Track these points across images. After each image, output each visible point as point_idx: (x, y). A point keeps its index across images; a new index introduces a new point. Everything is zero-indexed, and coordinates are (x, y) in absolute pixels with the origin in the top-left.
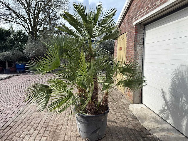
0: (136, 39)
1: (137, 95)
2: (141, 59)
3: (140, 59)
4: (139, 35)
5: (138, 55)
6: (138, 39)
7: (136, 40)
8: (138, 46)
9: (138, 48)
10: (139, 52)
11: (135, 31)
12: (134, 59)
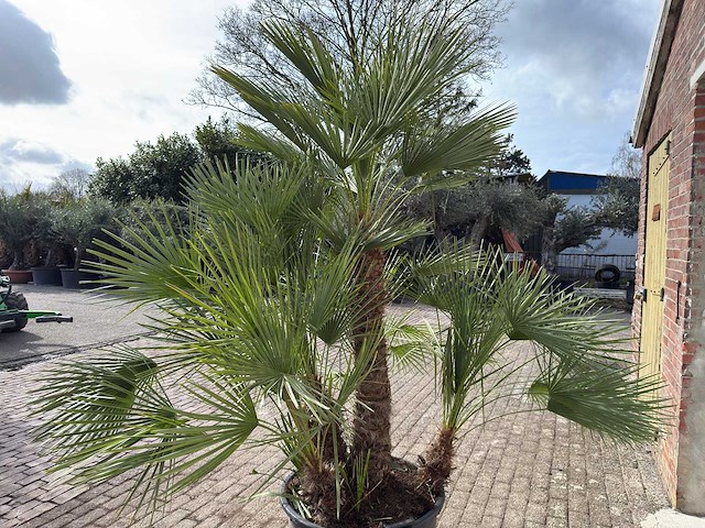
7: (700, 166)
11: (698, 119)
12: (688, 265)
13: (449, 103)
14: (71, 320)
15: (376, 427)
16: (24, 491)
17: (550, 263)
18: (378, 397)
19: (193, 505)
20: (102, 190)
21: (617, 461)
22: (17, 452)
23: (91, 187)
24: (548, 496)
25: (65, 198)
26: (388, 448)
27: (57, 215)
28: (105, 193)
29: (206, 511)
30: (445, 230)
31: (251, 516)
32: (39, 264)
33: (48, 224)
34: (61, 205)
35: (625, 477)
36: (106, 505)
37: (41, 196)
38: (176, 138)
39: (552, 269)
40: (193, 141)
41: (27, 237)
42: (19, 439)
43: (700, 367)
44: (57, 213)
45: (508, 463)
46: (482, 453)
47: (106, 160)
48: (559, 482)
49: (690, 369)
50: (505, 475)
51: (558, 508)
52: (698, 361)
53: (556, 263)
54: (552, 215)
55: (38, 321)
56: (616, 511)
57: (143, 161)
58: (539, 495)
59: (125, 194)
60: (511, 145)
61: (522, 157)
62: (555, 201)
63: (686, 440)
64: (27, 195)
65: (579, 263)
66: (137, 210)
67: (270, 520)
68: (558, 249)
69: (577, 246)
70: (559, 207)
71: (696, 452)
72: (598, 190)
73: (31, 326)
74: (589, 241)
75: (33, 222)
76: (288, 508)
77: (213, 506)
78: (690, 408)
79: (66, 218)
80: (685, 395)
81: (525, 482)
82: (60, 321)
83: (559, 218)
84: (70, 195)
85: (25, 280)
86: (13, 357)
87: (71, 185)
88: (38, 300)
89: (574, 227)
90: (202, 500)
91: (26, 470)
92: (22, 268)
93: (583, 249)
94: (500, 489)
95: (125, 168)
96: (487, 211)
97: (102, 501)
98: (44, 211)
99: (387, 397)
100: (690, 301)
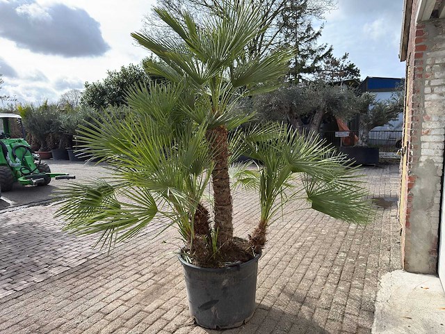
0: (421, 69)
1: (421, 248)
2: (437, 132)
3: (433, 132)
4: (433, 54)
5: (429, 119)
6: (429, 67)
7: (418, 72)
8: (428, 90)
9: (427, 97)
10: (429, 112)
11: (417, 45)
12: (411, 131)
13: (303, 35)
14: (74, 178)
15: (224, 219)
16: (55, 262)
17: (364, 137)
18: (224, 204)
19: (140, 268)
20: (89, 102)
21: (379, 247)
22: (50, 244)
23: (82, 100)
24: (333, 264)
25: (68, 107)
26: (231, 230)
27: (64, 118)
28: (91, 103)
29: (147, 270)
30: (296, 118)
31: (170, 273)
32: (55, 147)
33: (59, 124)
34: (65, 112)
35: (381, 255)
36: (96, 268)
37: (54, 107)
38: (132, 68)
39: (365, 140)
40: (141, 68)
41: (47, 132)
42: (51, 238)
43: (417, 190)
44: (64, 117)
45: (314, 248)
46: (300, 244)
47: (90, 83)
48: (341, 258)
49: (412, 191)
50: (311, 254)
51: (337, 270)
52: (416, 187)
53: (368, 137)
54: (366, 106)
55: (56, 179)
56: (369, 271)
57: (112, 83)
58: (327, 263)
59: (102, 104)
60: (347, 60)
61: (354, 68)
62: (367, 96)
63: (410, 231)
64: (46, 107)
65: (385, 136)
66: (109, 113)
67: (180, 274)
68: (370, 128)
69: (382, 125)
70: (369, 101)
71: (415, 238)
72: (396, 88)
73: (53, 182)
74: (391, 122)
75: (50, 123)
76: (181, 259)
77: (150, 268)
78: (412, 213)
79: (68, 120)
80: (409, 206)
81: (321, 257)
82: (69, 178)
83: (371, 108)
84: (71, 106)
85: (48, 157)
86: (44, 199)
87: (71, 99)
88: (55, 168)
89: (379, 113)
90: (145, 266)
91: (55, 252)
92: (45, 150)
93: (387, 127)
94: (306, 261)
95: (101, 87)
96: (323, 105)
97: (94, 266)
98: (56, 116)
99: (230, 204)
100: (412, 152)
